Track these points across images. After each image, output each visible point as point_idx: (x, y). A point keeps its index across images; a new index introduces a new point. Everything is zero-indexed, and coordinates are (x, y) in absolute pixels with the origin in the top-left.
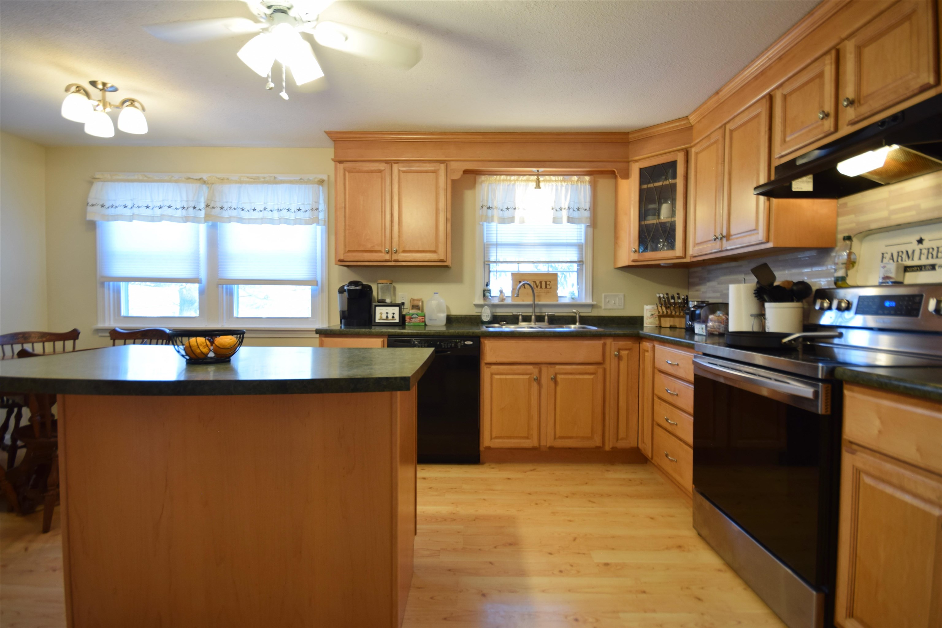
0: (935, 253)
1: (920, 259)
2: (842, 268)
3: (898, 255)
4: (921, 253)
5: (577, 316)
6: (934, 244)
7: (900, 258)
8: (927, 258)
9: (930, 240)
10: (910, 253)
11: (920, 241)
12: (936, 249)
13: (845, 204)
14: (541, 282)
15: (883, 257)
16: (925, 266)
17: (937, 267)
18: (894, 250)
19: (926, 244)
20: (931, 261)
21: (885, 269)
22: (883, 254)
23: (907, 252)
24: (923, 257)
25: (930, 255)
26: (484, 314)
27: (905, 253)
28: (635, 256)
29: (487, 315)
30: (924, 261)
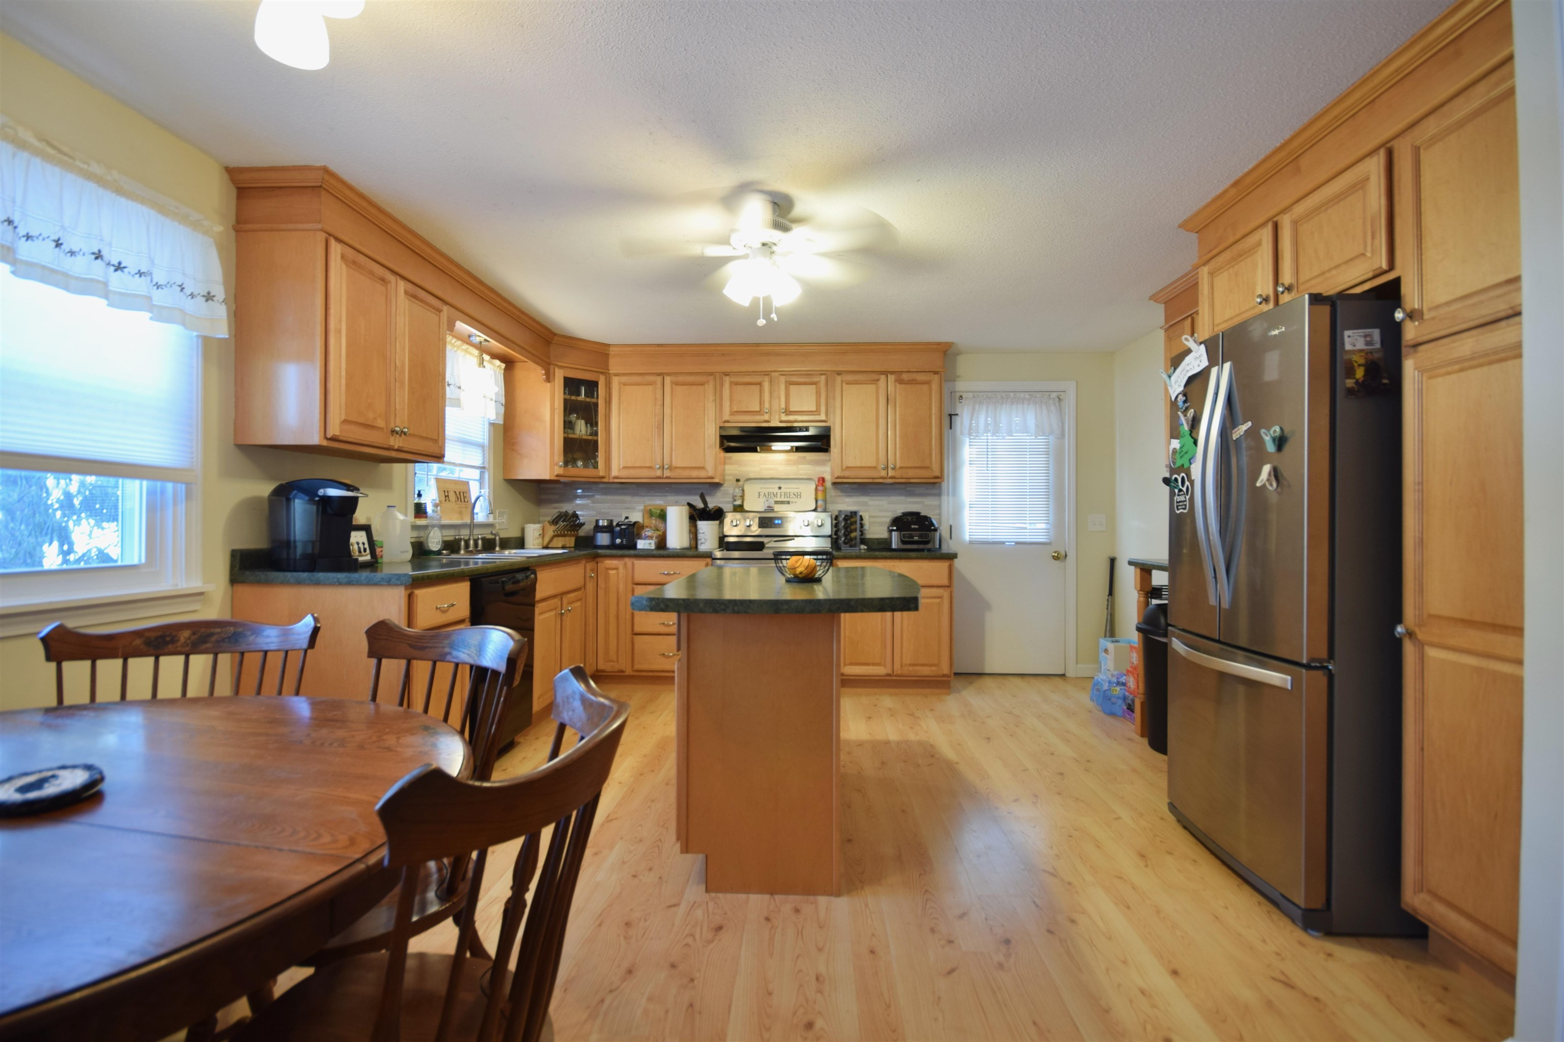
0: (788, 495)
1: (781, 497)
2: (739, 499)
3: (768, 495)
4: (781, 495)
5: (497, 538)
6: (788, 491)
7: (770, 496)
8: (785, 497)
9: (785, 488)
10: (775, 494)
11: (780, 488)
12: (788, 494)
13: (730, 458)
14: (460, 493)
15: (759, 495)
16: (784, 502)
17: (790, 503)
18: (766, 491)
19: (783, 490)
20: (788, 500)
21: (769, 502)
22: (759, 493)
23: (773, 493)
24: (783, 497)
25: (786, 496)
26: (433, 540)
27: (772, 494)
28: (559, 470)
29: (437, 540)
30: (783, 499)
